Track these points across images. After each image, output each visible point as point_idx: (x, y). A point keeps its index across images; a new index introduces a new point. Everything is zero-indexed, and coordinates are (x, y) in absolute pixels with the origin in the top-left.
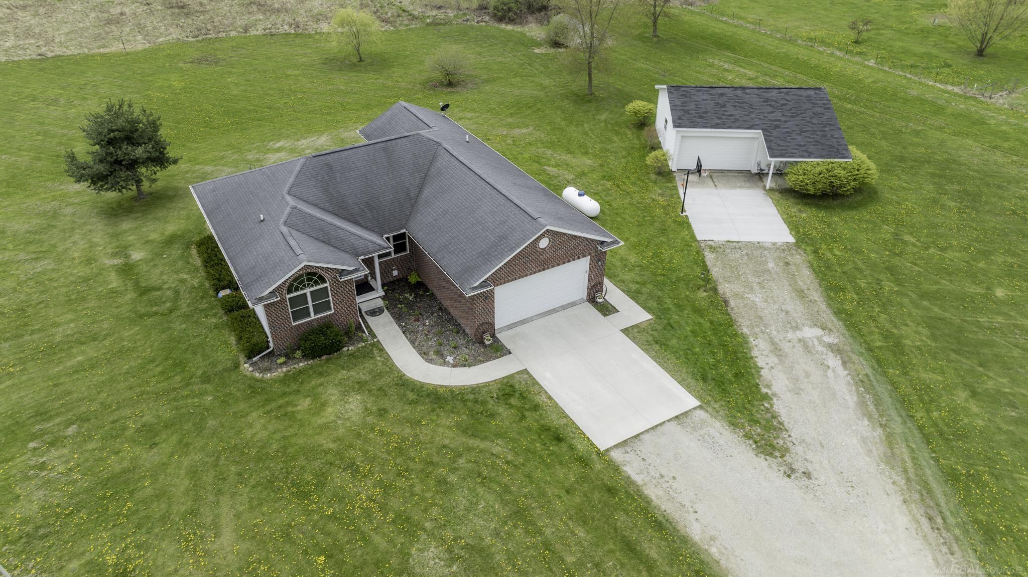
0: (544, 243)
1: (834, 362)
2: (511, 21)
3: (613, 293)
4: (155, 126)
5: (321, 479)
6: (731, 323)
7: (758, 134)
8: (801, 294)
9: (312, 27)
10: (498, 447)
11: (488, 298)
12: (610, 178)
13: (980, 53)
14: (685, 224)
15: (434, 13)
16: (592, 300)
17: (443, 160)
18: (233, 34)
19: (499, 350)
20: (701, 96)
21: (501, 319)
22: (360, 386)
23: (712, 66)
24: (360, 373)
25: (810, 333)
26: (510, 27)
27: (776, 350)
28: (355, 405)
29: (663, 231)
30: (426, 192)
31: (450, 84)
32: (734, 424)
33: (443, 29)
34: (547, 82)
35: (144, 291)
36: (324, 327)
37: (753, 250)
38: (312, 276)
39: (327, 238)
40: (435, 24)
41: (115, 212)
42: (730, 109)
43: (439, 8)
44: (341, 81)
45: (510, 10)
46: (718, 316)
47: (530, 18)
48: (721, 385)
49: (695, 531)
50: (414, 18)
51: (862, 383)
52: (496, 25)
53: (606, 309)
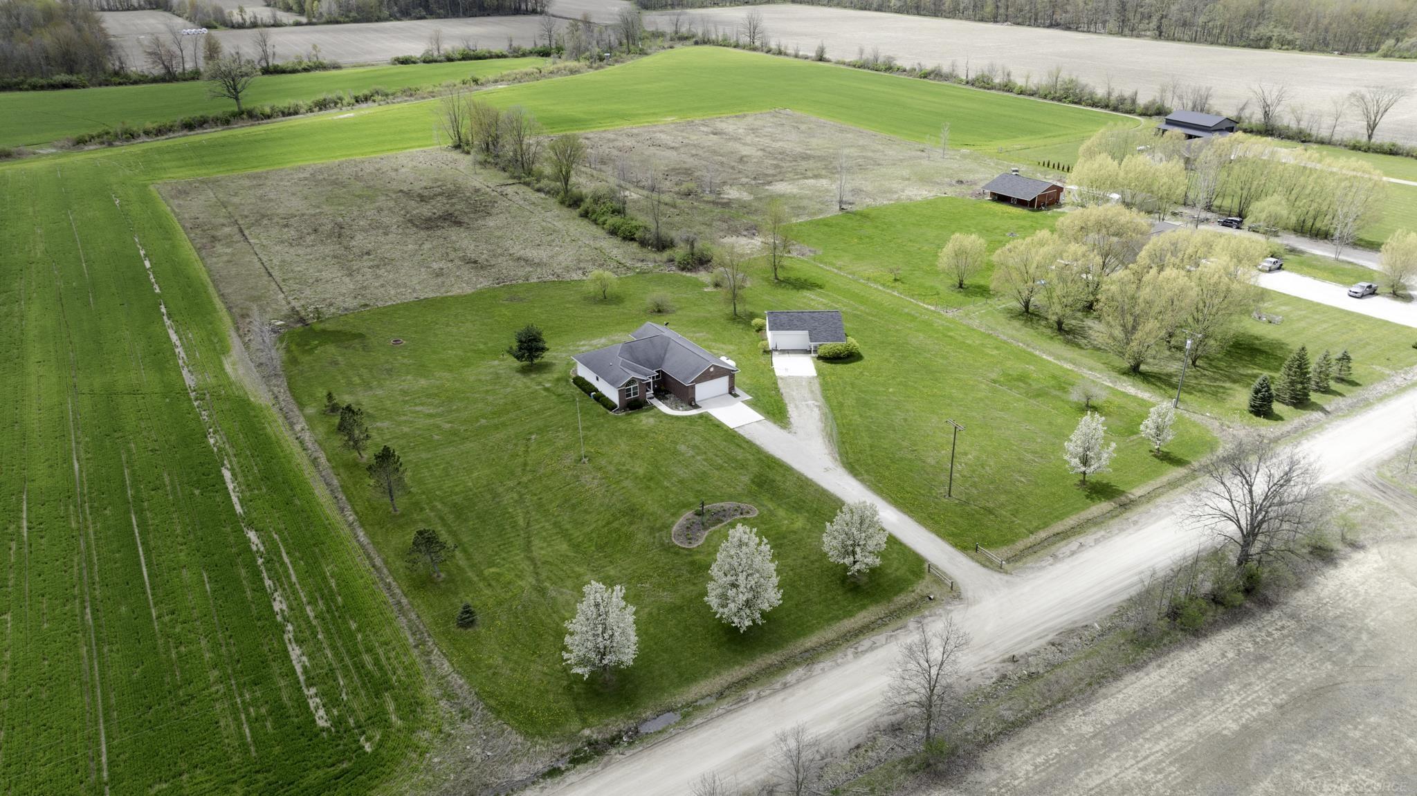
0: (712, 369)
1: (816, 410)
2: (690, 270)
3: (738, 391)
4: (540, 334)
5: (647, 436)
6: (782, 400)
7: (806, 332)
8: (812, 392)
9: (567, 277)
10: (700, 428)
11: (693, 388)
12: (742, 354)
13: (961, 286)
14: (773, 370)
15: (639, 264)
16: (730, 393)
17: (672, 344)
18: (520, 281)
19: (696, 407)
20: (782, 316)
21: (697, 399)
22: (652, 416)
23: (805, 297)
24: (651, 413)
25: (810, 402)
26: (689, 274)
27: (796, 407)
28: (652, 420)
29: (762, 373)
30: (667, 356)
31: (659, 311)
32: (775, 423)
33: (648, 276)
34: (712, 309)
35: (559, 395)
36: (636, 400)
37: (798, 380)
38: (632, 381)
39: (635, 371)
40: (642, 273)
41: (525, 371)
42: (795, 322)
43: (643, 261)
44: (598, 310)
45: (688, 263)
46: (777, 398)
47: (701, 268)
48: (774, 415)
49: (758, 443)
50: (628, 269)
51: (825, 414)
52: (680, 272)
53: (736, 396)
